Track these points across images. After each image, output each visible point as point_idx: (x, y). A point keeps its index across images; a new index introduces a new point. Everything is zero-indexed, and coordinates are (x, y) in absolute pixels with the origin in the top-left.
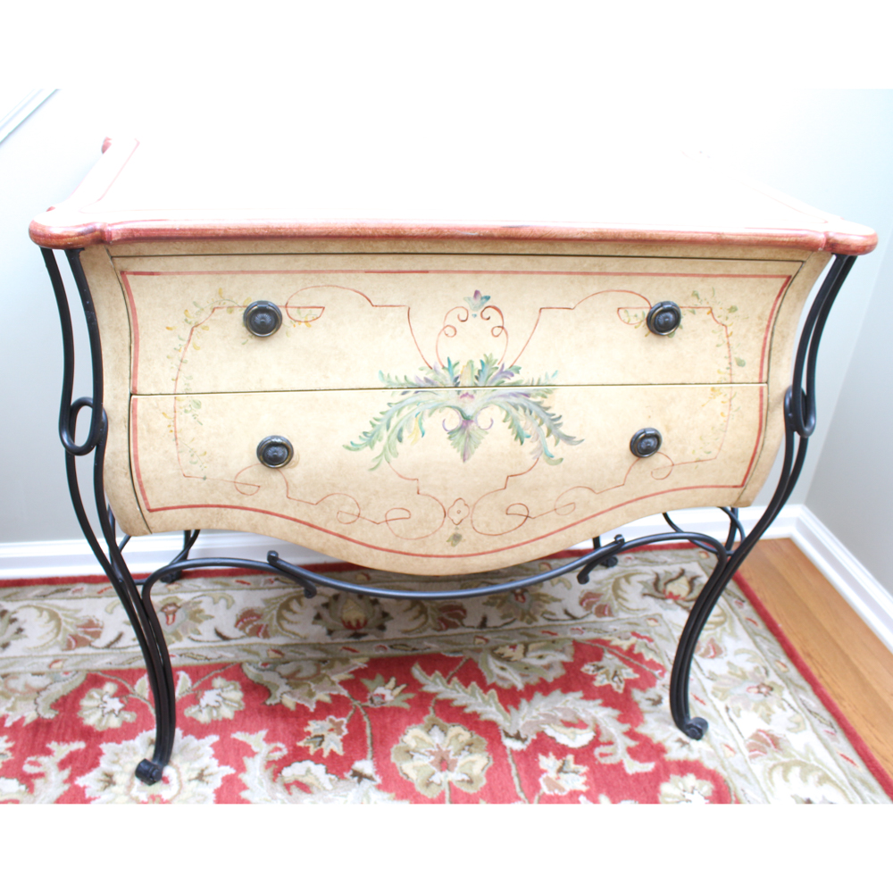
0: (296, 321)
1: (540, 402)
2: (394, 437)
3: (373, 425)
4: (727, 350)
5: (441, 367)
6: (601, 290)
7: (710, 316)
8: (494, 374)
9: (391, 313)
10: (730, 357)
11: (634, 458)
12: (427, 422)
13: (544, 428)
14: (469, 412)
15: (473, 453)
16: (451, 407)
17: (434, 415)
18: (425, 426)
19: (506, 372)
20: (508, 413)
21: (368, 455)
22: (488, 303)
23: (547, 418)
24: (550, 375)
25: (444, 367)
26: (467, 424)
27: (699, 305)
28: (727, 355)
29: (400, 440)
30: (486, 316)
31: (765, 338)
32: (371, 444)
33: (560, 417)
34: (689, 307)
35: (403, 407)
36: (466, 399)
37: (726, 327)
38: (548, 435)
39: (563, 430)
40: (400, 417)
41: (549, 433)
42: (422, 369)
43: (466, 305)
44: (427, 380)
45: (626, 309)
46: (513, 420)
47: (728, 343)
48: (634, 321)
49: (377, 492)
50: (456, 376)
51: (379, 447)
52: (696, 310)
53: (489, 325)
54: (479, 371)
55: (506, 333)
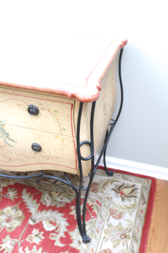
1: (2, 128)
4: (58, 124)
6: (10, 98)
7: (49, 112)
10: (60, 127)
11: (34, 151)
13: (5, 136)
23: (5, 133)
24: (3, 120)
27: (44, 108)
28: (59, 126)
31: (72, 123)
33: (9, 133)
34: (41, 108)
37: (56, 117)
39: (10, 137)
41: (7, 137)
45: (20, 105)
47: (58, 122)
48: (24, 109)
52: (43, 109)
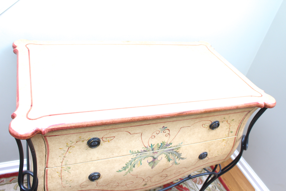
0: (105, 141)
1: (176, 151)
2: (132, 166)
3: (126, 165)
5: (149, 146)
6: (199, 121)
7: (227, 122)
8: (164, 146)
9: (136, 135)
10: (229, 131)
11: (199, 159)
12: (143, 162)
13: (176, 157)
14: (155, 156)
15: (155, 166)
16: (150, 156)
17: (145, 159)
18: (142, 162)
19: (168, 145)
20: (167, 155)
21: (124, 172)
22: (166, 129)
23: (177, 155)
24: (180, 143)
25: (150, 146)
26: (154, 160)
27: (224, 120)
29: (134, 167)
30: (164, 132)
31: (239, 125)
32: (125, 169)
33: (181, 153)
34: (222, 121)
35: (136, 159)
36: (155, 154)
37: (230, 124)
38: (177, 158)
39: (181, 157)
40: (135, 161)
41: (178, 158)
42: (143, 148)
43: (159, 130)
44: (144, 150)
45: (205, 124)
46: (168, 157)
47: (230, 128)
48: (206, 127)
49: (125, 180)
50: (153, 148)
51: (127, 170)
52: (224, 122)
53: (165, 134)
54: (160, 146)
55: (170, 135)
